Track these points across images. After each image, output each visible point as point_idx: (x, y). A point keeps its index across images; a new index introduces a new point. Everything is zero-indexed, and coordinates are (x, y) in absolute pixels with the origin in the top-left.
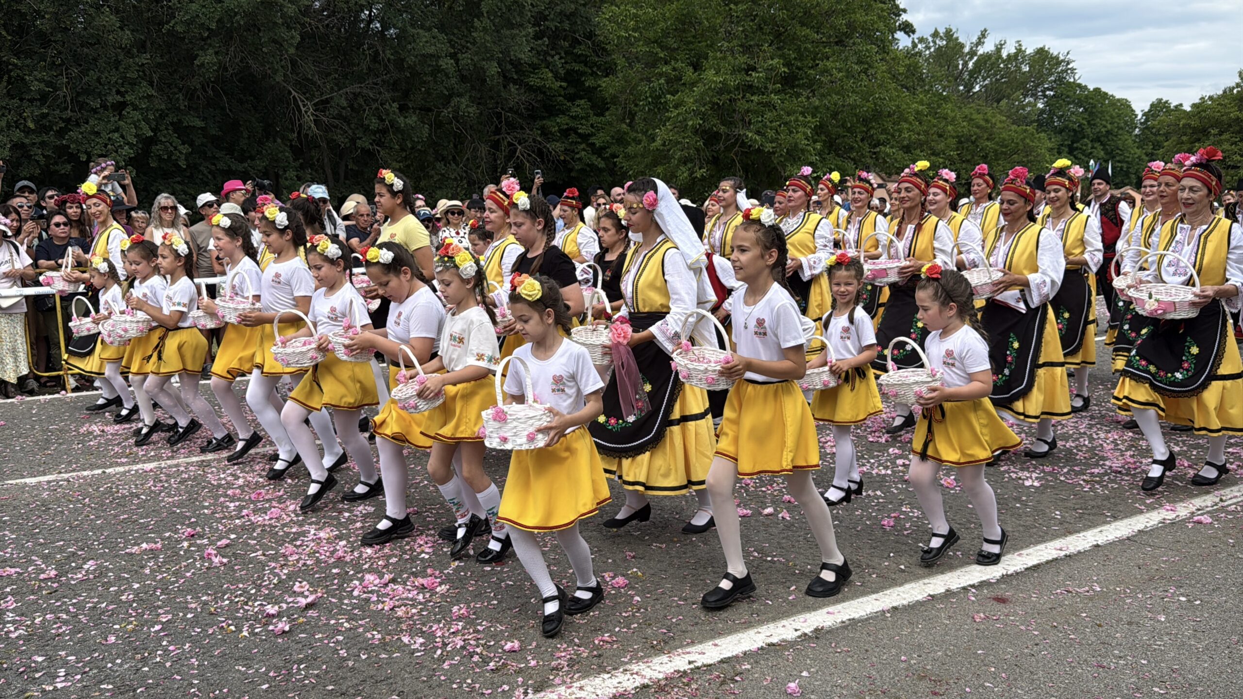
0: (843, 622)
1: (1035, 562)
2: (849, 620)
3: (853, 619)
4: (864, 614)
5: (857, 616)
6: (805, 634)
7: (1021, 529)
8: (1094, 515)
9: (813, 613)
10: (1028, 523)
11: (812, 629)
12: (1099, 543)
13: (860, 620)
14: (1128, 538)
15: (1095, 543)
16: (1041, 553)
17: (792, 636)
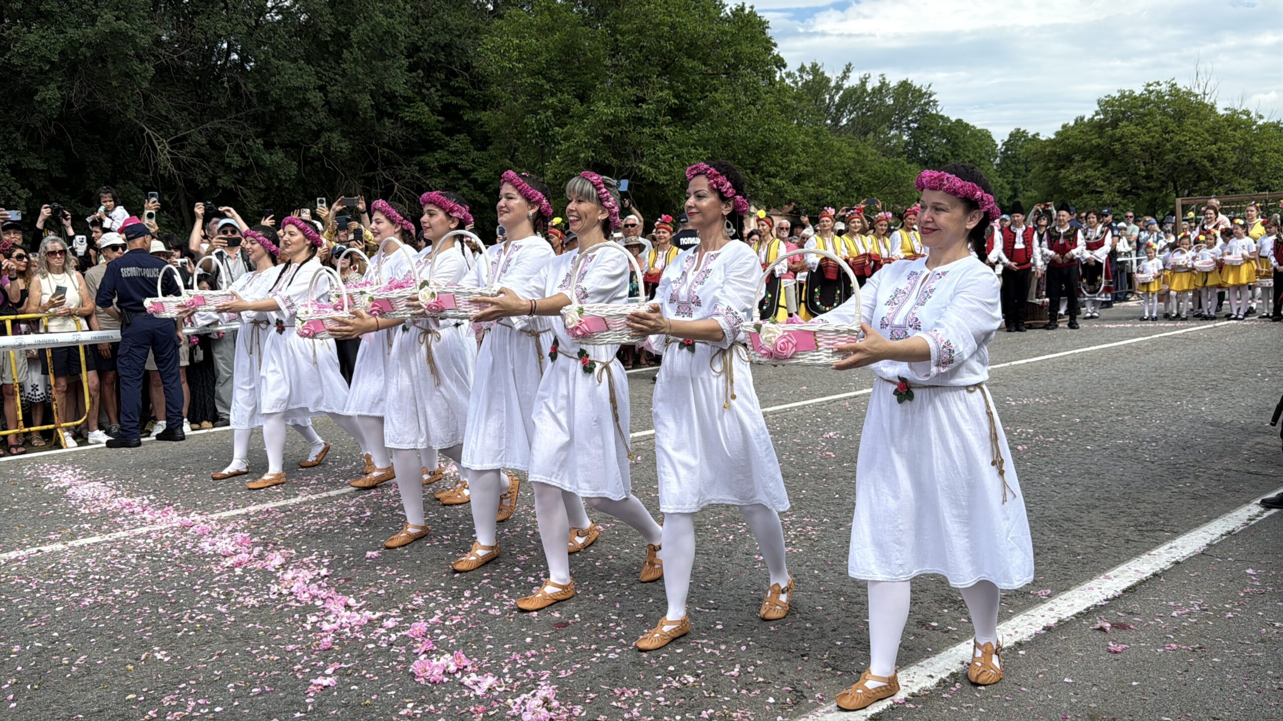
1: (1129, 584)
6: (944, 681)
7: (1090, 550)
8: (1153, 531)
9: (938, 656)
10: (1094, 544)
11: (947, 674)
12: (1178, 558)
14: (1203, 553)
15: (1174, 560)
16: (1126, 574)
17: (930, 684)
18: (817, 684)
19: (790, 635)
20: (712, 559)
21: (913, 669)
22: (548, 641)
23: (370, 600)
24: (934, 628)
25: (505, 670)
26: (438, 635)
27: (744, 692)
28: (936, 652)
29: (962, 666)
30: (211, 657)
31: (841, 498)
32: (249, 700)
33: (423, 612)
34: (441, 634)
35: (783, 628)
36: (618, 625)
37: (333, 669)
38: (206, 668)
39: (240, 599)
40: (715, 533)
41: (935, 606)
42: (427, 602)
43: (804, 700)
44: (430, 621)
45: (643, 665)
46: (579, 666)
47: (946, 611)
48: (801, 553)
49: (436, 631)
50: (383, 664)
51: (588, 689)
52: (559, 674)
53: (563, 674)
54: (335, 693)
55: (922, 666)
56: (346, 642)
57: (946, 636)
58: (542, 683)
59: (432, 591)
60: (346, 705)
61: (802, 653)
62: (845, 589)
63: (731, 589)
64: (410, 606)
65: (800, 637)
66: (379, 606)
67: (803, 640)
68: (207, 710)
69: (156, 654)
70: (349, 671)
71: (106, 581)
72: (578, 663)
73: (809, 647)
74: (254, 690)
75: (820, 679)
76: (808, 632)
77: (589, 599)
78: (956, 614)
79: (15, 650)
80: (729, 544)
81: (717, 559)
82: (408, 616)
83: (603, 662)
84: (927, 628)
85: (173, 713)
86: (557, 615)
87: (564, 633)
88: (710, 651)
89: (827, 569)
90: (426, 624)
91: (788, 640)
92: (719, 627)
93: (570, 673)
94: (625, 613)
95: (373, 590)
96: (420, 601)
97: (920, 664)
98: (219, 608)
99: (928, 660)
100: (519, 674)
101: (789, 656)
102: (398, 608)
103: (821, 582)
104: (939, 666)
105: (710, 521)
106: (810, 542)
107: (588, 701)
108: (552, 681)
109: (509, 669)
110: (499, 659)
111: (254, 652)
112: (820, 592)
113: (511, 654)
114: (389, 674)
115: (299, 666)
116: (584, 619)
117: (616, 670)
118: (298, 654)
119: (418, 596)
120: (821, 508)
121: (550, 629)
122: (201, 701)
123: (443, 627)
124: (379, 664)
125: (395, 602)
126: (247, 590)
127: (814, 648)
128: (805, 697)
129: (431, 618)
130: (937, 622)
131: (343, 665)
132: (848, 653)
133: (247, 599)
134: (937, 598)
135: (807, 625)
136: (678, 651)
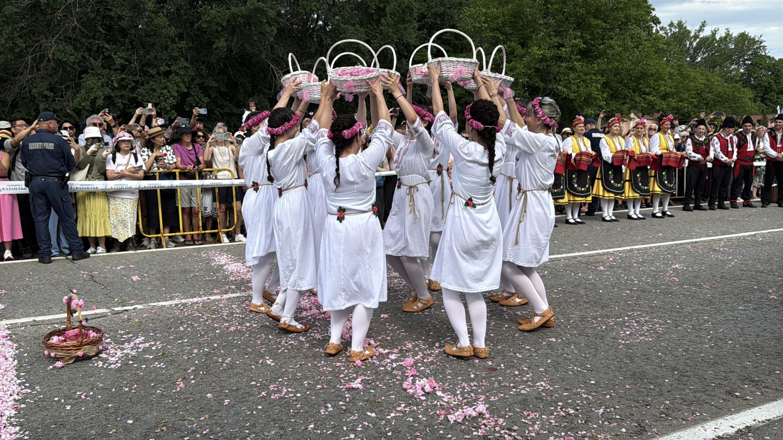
0: (763, 422)
2: (767, 420)
3: (769, 420)
4: (775, 416)
5: (771, 418)
6: (741, 431)
9: (738, 415)
11: (744, 426)
13: (776, 421)
17: (731, 431)
18: (655, 423)
19: (639, 392)
20: (590, 340)
21: (720, 421)
22: (484, 378)
23: (382, 342)
24: (737, 397)
25: (458, 392)
26: (420, 367)
27: (606, 423)
28: (738, 411)
29: (754, 423)
30: (296, 365)
31: (680, 307)
32: (315, 392)
33: (412, 353)
34: (422, 366)
35: (635, 387)
36: (528, 374)
37: (361, 379)
38: (293, 371)
39: (312, 334)
40: (594, 324)
41: (739, 383)
42: (414, 347)
43: (645, 433)
44: (416, 358)
45: (542, 400)
46: (502, 395)
47: (746, 386)
48: (651, 341)
49: (419, 364)
50: (389, 380)
51: (507, 409)
52: (490, 398)
53: (492, 399)
54: (362, 393)
55: (726, 420)
56: (368, 365)
57: (745, 402)
58: (480, 403)
59: (417, 341)
60: (367, 401)
61: (647, 404)
62: (678, 366)
63: (602, 359)
64: (404, 348)
65: (645, 394)
66: (387, 346)
67: (648, 396)
68: (292, 395)
69: (267, 361)
70: (370, 382)
71: (242, 318)
72: (502, 393)
73: (651, 400)
74: (318, 386)
75: (657, 421)
76: (651, 391)
77: (510, 356)
78: (753, 389)
79: (195, 352)
80: (603, 331)
81: (594, 340)
82: (403, 354)
83: (517, 395)
84: (732, 396)
85: (275, 394)
86: (490, 363)
87: (494, 375)
88: (585, 396)
89: (667, 353)
90: (413, 360)
91: (638, 394)
92: (593, 382)
93: (497, 398)
94: (533, 367)
95: (384, 336)
96: (410, 346)
97: (726, 418)
98: (301, 338)
99: (731, 416)
100: (466, 395)
101: (637, 404)
102: (397, 348)
103: (662, 361)
104: (738, 421)
105: (591, 315)
106: (657, 335)
107: (507, 417)
108: (485, 402)
109: (461, 392)
110: (455, 385)
111: (319, 365)
112: (661, 367)
113: (462, 383)
114: (391, 386)
115: (342, 376)
116: (507, 368)
117: (525, 400)
118: (342, 368)
119: (409, 343)
120: (667, 313)
121: (486, 371)
122: (289, 390)
123: (423, 363)
124: (386, 380)
125: (396, 345)
126: (316, 330)
127: (654, 401)
128: (646, 431)
129: (416, 356)
130: (740, 393)
131: (366, 378)
132: (677, 406)
133: (316, 335)
134: (741, 378)
135: (651, 387)
136: (565, 394)
